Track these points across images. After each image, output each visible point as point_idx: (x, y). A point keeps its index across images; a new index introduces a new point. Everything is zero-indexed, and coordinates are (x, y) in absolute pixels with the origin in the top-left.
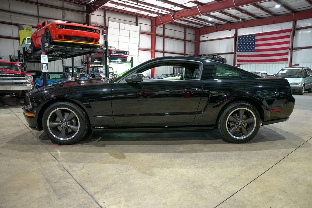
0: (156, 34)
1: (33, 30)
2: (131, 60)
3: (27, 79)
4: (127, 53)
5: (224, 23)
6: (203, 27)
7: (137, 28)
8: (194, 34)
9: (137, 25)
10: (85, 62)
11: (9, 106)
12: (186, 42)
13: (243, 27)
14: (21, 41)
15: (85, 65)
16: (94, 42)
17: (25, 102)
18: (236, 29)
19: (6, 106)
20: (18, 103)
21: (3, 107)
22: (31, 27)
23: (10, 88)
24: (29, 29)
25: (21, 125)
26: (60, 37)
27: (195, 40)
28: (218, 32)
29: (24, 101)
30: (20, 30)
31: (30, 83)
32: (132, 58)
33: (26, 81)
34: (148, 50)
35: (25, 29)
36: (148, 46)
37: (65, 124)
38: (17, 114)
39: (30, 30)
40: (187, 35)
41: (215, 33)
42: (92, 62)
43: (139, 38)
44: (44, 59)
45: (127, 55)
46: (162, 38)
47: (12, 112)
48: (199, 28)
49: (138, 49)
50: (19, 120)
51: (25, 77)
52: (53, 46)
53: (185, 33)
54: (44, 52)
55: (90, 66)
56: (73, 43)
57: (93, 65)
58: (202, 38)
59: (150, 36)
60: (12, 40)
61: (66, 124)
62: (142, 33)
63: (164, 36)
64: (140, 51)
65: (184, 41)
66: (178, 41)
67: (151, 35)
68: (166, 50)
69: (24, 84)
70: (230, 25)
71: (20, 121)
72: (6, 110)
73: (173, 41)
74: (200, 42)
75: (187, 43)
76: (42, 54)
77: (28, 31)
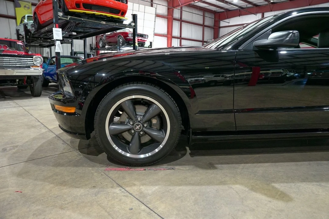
0: (174, 17)
1: (32, 8)
2: (150, 45)
3: (34, 61)
4: (145, 37)
5: (250, 6)
6: (224, 11)
7: (152, 10)
8: (213, 18)
9: (152, 6)
10: (94, 48)
11: (10, 97)
12: (205, 27)
13: (271, 11)
14: (19, 20)
15: (94, 51)
16: (120, 14)
17: (32, 92)
18: (262, 13)
19: (6, 97)
20: (21, 94)
21: (3, 99)
22: (30, 5)
23: (14, 73)
24: (27, 6)
25: (38, 125)
26: (78, 6)
27: (215, 25)
28: (241, 17)
29: (30, 92)
30: (16, 7)
31: (39, 67)
32: (151, 43)
33: (33, 63)
34: (163, 35)
35: (22, 6)
36: (164, 31)
37: (140, 128)
38: (26, 108)
39: (29, 8)
40: (206, 19)
41: (239, 17)
42: (103, 48)
43: (155, 22)
44: (57, 35)
45: (145, 39)
46: (179, 22)
47: (17, 106)
48: (218, 12)
49: (153, 34)
50: (32, 116)
51: (32, 58)
52: (69, 17)
53: (204, 16)
54: (57, 25)
55: (100, 53)
56: (94, 14)
57: (103, 52)
58: (222, 24)
59: (166, 20)
60: (7, 19)
61: (143, 128)
62: (157, 16)
63: (181, 20)
64: (155, 36)
65: (202, 27)
66: (196, 27)
67: (167, 18)
68: (183, 36)
69: (32, 67)
70: (255, 8)
71: (34, 118)
72: (9, 103)
73: (191, 26)
74: (220, 27)
75: (206, 29)
76: (55, 27)
77: (26, 9)
